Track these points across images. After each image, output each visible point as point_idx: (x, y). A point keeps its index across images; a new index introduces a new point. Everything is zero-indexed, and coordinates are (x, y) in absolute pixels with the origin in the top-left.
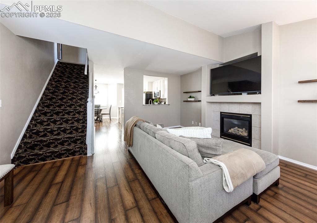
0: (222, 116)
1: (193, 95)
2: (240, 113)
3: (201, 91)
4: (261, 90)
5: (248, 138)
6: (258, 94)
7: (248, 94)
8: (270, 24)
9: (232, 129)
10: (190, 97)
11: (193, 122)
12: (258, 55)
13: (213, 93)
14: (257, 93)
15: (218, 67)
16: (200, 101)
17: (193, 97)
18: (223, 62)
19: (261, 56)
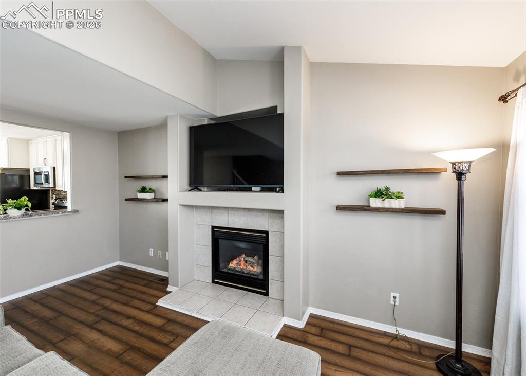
0: (216, 234)
1: (149, 184)
2: (249, 228)
3: (166, 177)
4: (283, 184)
5: (261, 277)
6: (278, 192)
7: (262, 190)
8: (298, 49)
9: (235, 262)
10: (143, 190)
11: (152, 250)
12: (279, 112)
13: (196, 182)
14: (278, 189)
15: (206, 123)
16: (166, 200)
17: (151, 191)
18: (215, 114)
19: (283, 114)
